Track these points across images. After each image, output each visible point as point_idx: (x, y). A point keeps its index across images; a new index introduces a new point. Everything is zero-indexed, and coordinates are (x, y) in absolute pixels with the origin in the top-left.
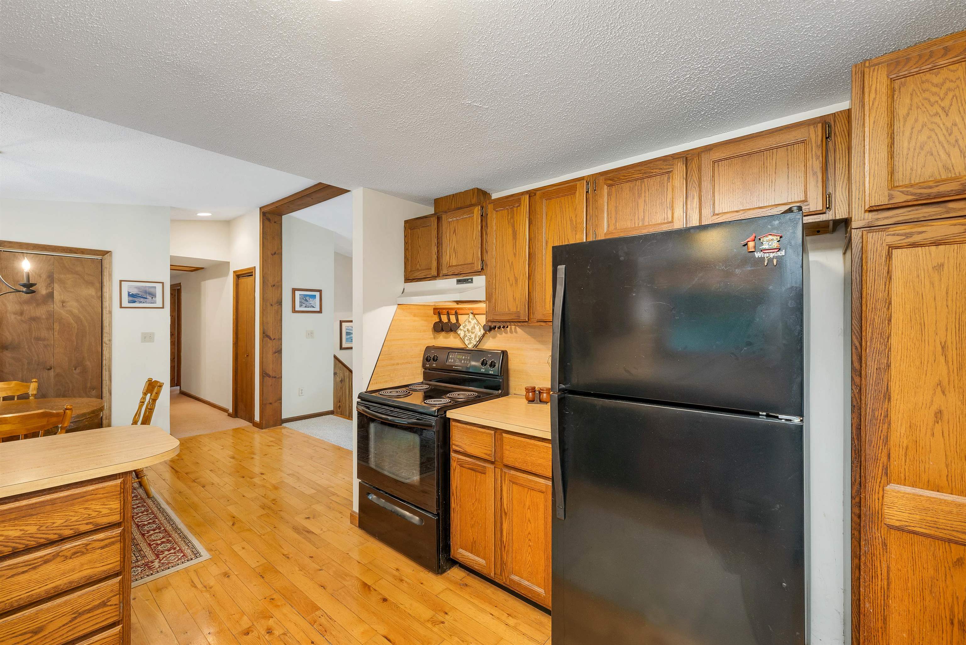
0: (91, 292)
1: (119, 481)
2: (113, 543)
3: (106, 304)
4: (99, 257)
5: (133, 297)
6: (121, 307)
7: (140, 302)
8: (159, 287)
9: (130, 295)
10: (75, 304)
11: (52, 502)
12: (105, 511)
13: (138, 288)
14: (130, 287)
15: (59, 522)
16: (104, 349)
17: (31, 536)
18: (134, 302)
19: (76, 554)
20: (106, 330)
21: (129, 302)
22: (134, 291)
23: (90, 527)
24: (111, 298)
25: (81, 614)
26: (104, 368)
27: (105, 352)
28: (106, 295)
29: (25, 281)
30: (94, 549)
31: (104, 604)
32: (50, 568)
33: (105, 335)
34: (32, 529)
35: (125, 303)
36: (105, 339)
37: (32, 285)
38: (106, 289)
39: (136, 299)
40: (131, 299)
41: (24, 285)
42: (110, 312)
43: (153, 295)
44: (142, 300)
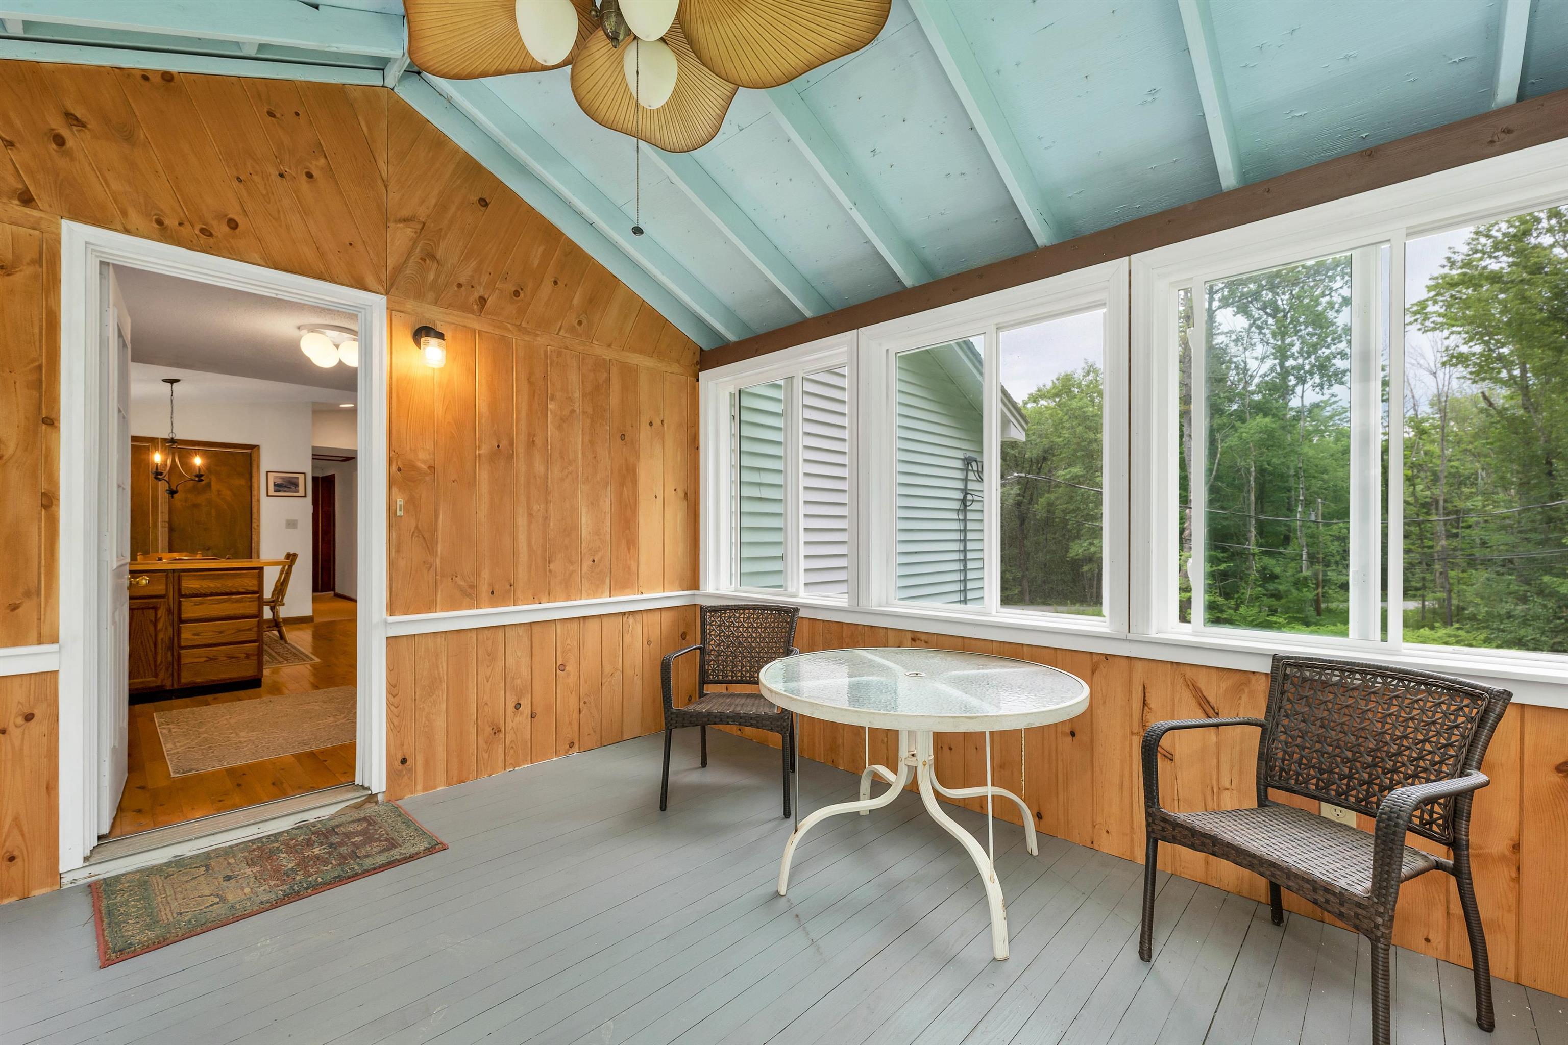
0: (242, 482)
1: (257, 571)
2: (254, 601)
3: (255, 493)
4: (249, 451)
5: (279, 487)
6: (268, 496)
7: (285, 492)
8: (301, 477)
9: (275, 485)
10: (228, 493)
11: (227, 574)
12: (251, 584)
13: (282, 478)
14: (275, 477)
15: (230, 585)
16: (253, 533)
17: (218, 588)
18: (279, 491)
19: (237, 601)
20: (254, 516)
21: (275, 491)
22: (279, 481)
23: (243, 590)
24: (259, 488)
25: (240, 631)
26: (253, 550)
27: (254, 537)
28: (255, 485)
29: (197, 473)
30: (246, 601)
31: (250, 630)
32: (226, 604)
33: (254, 521)
34: (219, 585)
35: (271, 492)
36: (254, 525)
37: (202, 475)
38: (254, 480)
39: (281, 489)
40: (277, 488)
41: (197, 476)
42: (258, 501)
43: (296, 485)
44: (286, 489)
